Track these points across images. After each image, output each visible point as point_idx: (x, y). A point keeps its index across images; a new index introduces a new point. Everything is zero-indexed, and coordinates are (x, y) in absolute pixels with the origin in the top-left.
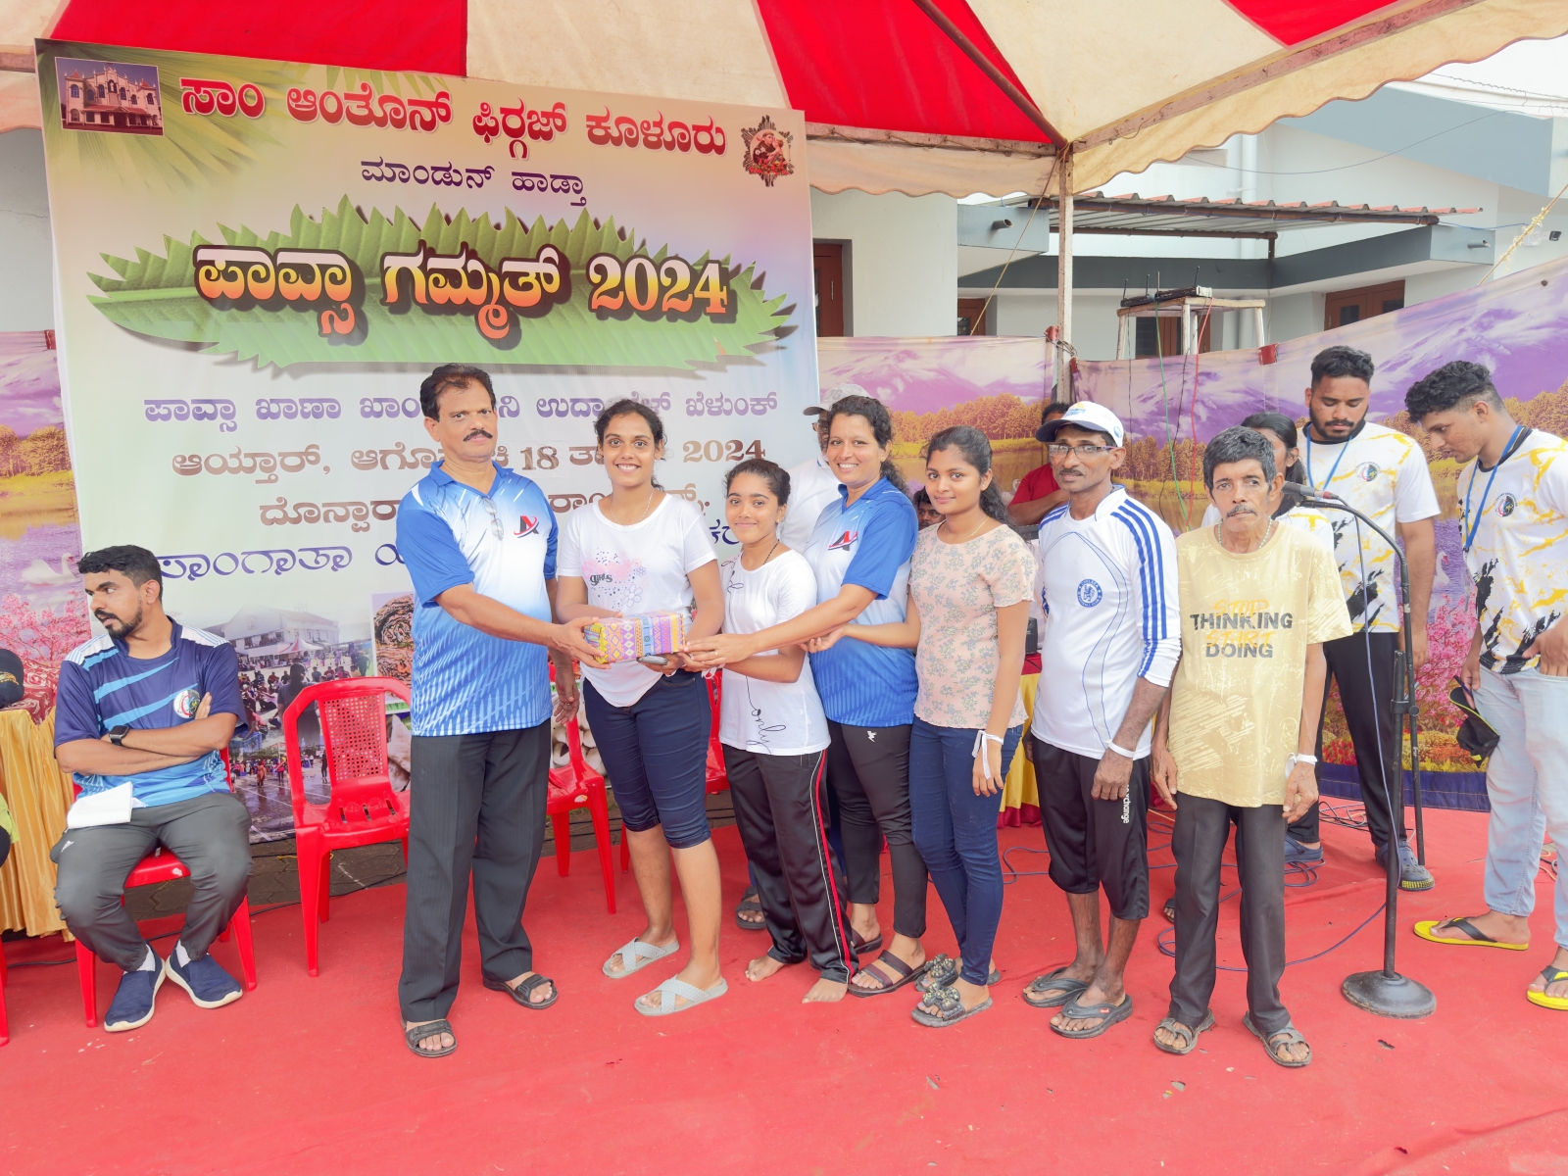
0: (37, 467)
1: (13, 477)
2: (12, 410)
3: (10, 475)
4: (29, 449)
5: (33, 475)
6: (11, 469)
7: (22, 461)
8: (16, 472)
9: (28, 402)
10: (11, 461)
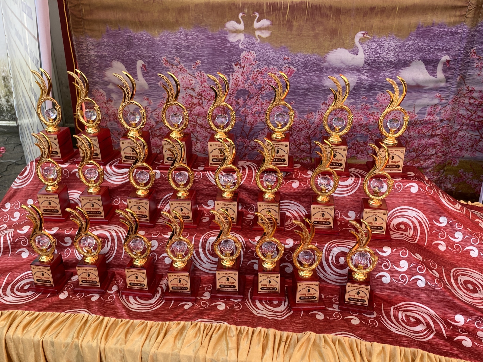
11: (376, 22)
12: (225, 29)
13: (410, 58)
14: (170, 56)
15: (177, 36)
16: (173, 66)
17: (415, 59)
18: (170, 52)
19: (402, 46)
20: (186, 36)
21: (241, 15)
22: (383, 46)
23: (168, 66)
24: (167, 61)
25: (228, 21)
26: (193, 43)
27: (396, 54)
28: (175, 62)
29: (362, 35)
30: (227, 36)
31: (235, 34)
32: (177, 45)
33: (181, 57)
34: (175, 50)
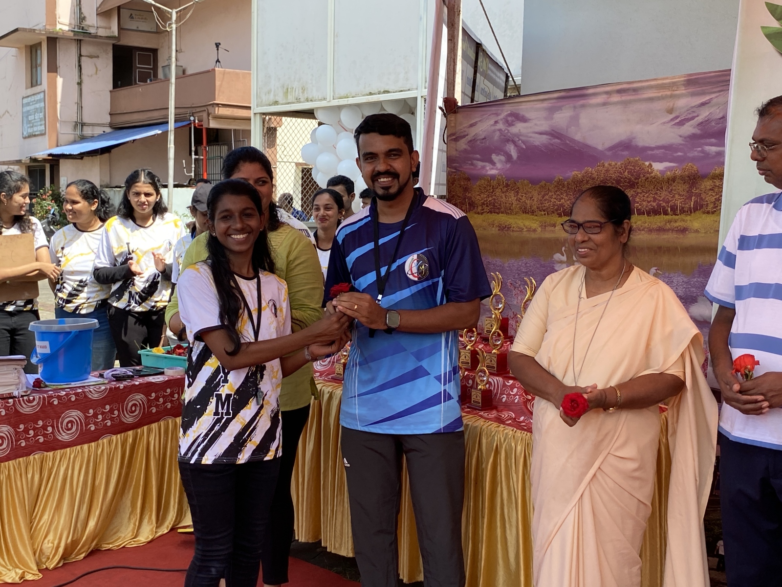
0: (712, 205)
1: (693, 214)
2: (700, 149)
3: (691, 212)
4: (708, 188)
5: (708, 213)
6: (692, 206)
7: (701, 199)
8: (696, 209)
9: (713, 140)
10: (693, 198)
11: (665, 259)
12: (553, 259)
13: (695, 294)
14: (513, 280)
15: (520, 264)
16: (515, 288)
17: (700, 295)
18: (514, 276)
19: (688, 282)
20: (526, 264)
21: (563, 249)
22: (673, 281)
23: (512, 288)
24: (511, 284)
25: (555, 253)
26: (530, 270)
27: (684, 289)
28: (517, 285)
29: (655, 271)
30: (555, 265)
31: (560, 264)
32: (519, 271)
33: (521, 281)
34: (517, 275)
